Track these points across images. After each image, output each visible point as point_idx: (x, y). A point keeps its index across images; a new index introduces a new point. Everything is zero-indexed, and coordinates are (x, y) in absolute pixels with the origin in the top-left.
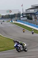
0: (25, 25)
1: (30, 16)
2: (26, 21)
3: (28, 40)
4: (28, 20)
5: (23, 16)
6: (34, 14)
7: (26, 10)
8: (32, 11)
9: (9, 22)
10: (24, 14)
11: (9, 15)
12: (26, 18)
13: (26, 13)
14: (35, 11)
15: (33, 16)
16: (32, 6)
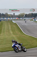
9: (33, 20)
11: (32, 14)
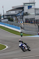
0: (6, 27)
1: (11, 18)
2: (7, 23)
3: (10, 42)
4: (9, 21)
5: (4, 18)
6: (15, 15)
7: (7, 12)
8: (13, 12)
10: (5, 16)
12: (7, 20)
13: (7, 14)
14: (16, 12)
15: (14, 18)
16: (13, 7)
